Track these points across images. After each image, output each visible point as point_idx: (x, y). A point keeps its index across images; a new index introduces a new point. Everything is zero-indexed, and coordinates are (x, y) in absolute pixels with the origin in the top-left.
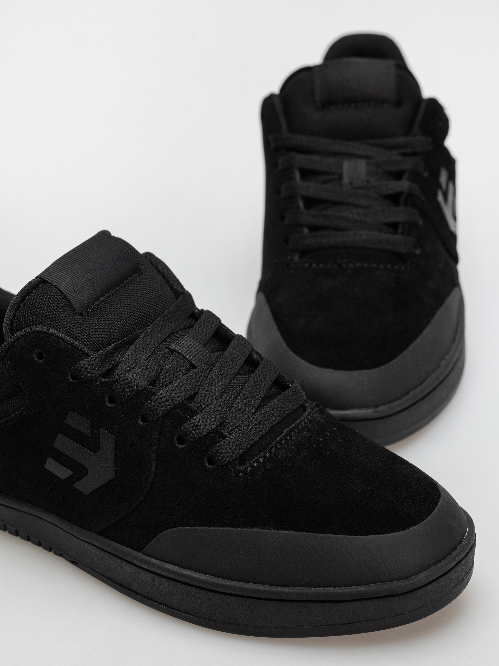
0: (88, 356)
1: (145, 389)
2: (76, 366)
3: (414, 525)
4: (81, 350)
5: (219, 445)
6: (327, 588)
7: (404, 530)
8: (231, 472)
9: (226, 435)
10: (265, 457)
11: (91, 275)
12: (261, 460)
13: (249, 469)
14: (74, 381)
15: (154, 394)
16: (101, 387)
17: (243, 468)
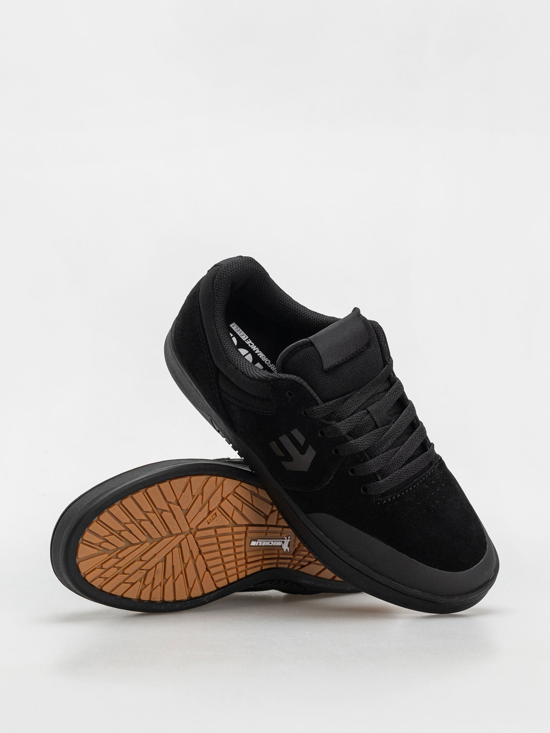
0: (318, 404)
1: (344, 436)
2: (309, 409)
3: (463, 570)
4: (315, 400)
5: (373, 484)
6: (401, 585)
7: (456, 572)
8: (373, 500)
9: (379, 479)
10: (396, 497)
11: (340, 348)
12: (394, 498)
13: (385, 502)
14: (305, 416)
15: (348, 441)
16: (319, 424)
17: (381, 499)
